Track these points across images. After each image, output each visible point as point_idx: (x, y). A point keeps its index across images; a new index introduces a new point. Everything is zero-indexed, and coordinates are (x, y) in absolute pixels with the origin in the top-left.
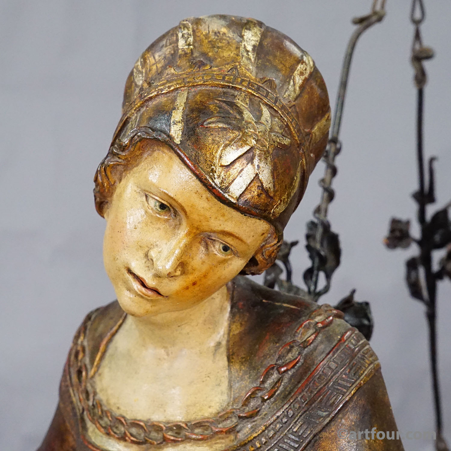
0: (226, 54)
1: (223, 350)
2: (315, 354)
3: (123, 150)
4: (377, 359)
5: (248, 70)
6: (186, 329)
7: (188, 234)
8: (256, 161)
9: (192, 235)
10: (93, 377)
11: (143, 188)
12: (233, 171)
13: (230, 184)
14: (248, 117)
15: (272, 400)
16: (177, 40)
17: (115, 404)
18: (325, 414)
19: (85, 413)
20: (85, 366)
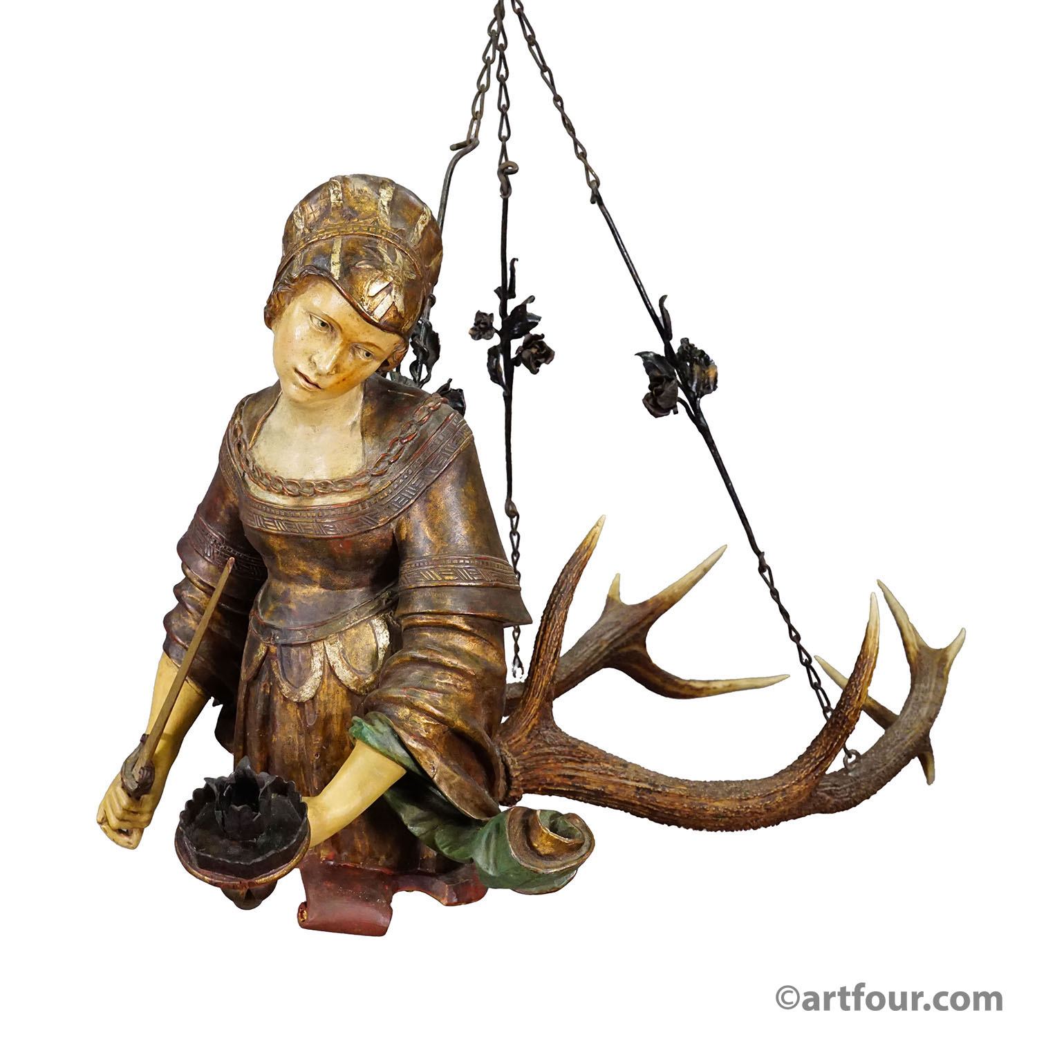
0: (368, 208)
1: (358, 427)
2: (428, 429)
3: (293, 282)
4: (472, 433)
5: (385, 222)
6: (332, 412)
7: (342, 344)
8: (393, 293)
9: (345, 345)
10: (251, 449)
11: (309, 310)
12: (377, 300)
13: (374, 309)
14: (387, 260)
15: (396, 462)
16: (330, 195)
17: (272, 468)
18: (435, 471)
19: (246, 475)
20: (244, 440)
